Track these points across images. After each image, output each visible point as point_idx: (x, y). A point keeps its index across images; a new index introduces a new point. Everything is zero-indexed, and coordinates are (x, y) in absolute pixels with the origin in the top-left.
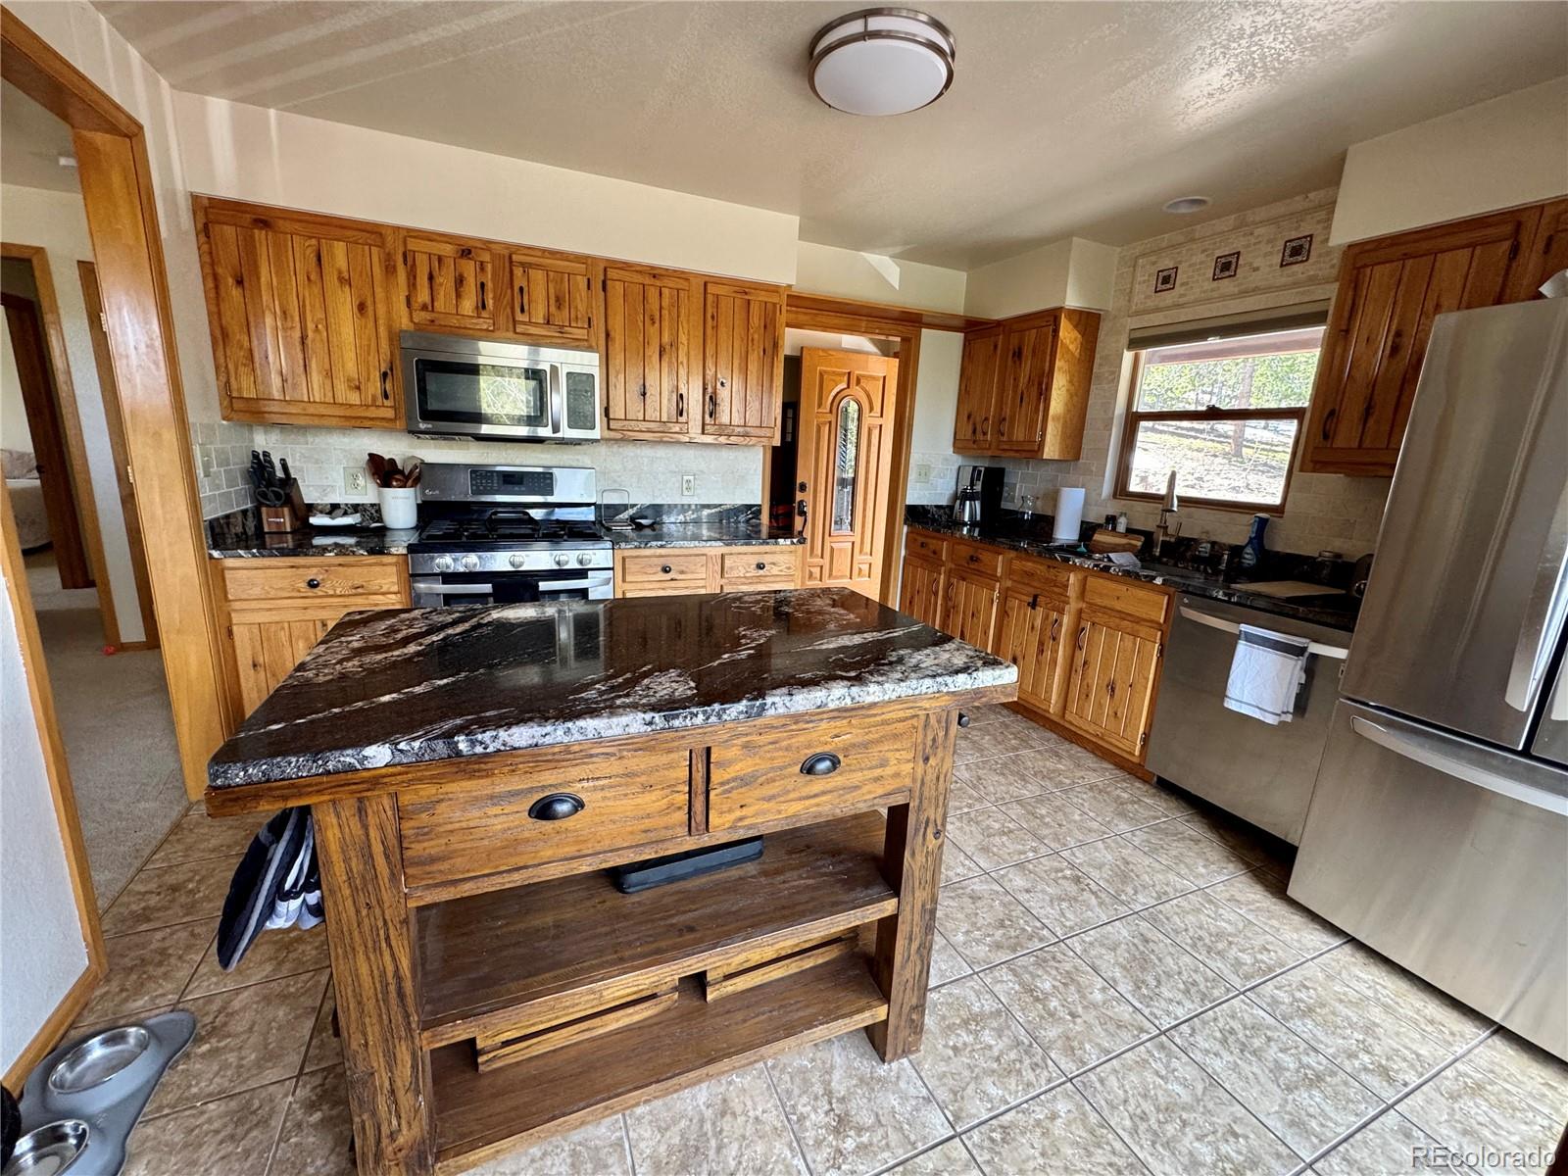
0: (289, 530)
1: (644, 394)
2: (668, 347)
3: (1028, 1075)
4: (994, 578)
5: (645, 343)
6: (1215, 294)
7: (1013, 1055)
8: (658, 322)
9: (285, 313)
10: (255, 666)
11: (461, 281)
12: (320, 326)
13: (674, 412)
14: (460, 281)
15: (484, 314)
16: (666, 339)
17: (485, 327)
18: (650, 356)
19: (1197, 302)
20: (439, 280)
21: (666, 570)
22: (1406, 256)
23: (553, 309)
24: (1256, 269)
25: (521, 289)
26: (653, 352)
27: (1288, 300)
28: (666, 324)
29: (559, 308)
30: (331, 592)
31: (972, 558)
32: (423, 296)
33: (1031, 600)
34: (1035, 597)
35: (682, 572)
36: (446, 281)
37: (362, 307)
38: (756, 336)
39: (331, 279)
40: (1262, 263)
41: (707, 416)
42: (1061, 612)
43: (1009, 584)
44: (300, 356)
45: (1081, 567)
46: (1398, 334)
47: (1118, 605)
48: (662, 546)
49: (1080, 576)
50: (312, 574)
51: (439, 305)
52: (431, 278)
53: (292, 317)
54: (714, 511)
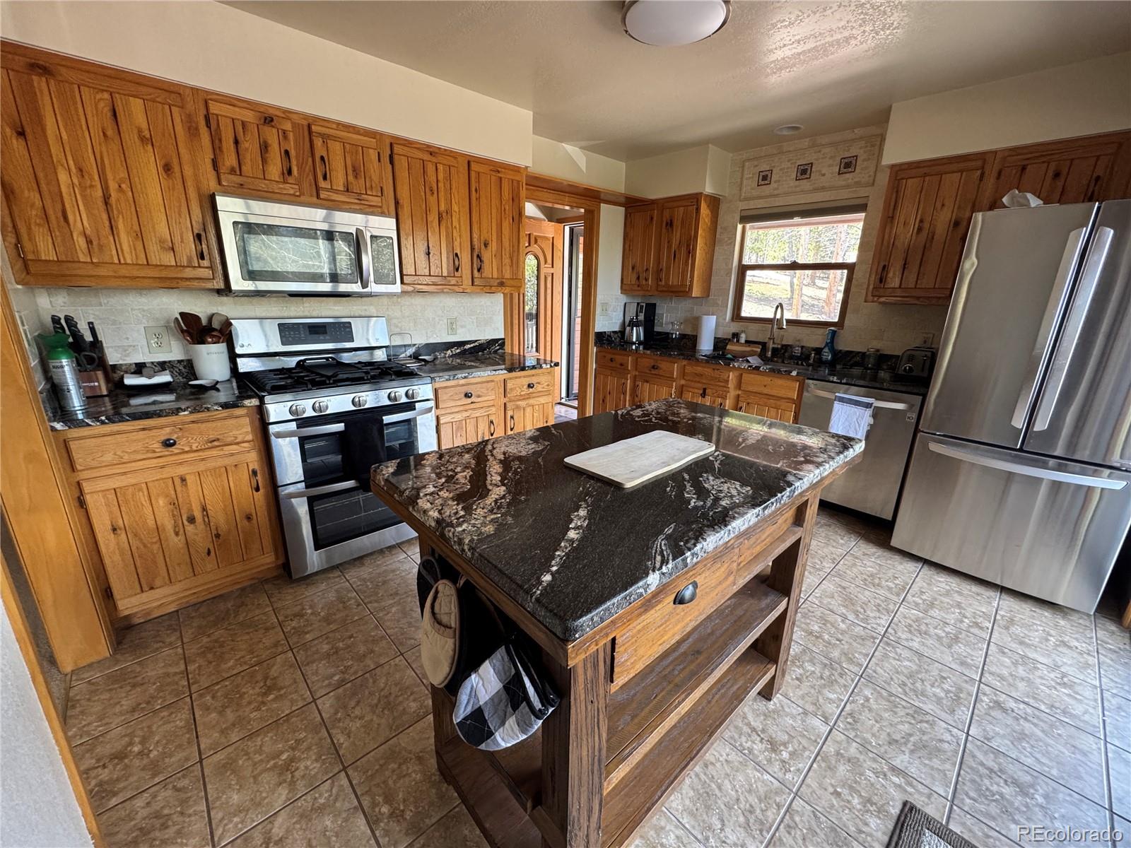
0: (105, 392)
1: (428, 254)
2: (444, 214)
3: (842, 681)
4: (671, 379)
5: (427, 211)
6: (798, 189)
7: (827, 673)
8: (436, 192)
9: (81, 170)
10: (114, 530)
11: (266, 147)
12: (123, 186)
13: (452, 268)
14: (264, 147)
15: (290, 180)
16: (443, 208)
17: (292, 192)
18: (432, 222)
19: (787, 194)
20: (244, 145)
21: (467, 396)
22: (925, 175)
23: (351, 178)
24: (824, 175)
25: (322, 158)
26: (433, 217)
27: (844, 195)
28: (442, 194)
29: (356, 177)
30: (187, 449)
31: (653, 367)
32: (230, 160)
33: (701, 392)
34: (705, 390)
35: (479, 396)
36: (250, 145)
37: (167, 168)
38: (507, 208)
39: (131, 138)
40: (827, 170)
41: (476, 271)
42: (725, 398)
43: (683, 382)
44: (105, 216)
45: (739, 368)
46: (921, 221)
47: (766, 391)
48: (465, 377)
49: (737, 373)
50: (164, 434)
51: (247, 168)
52: (236, 142)
53: (90, 175)
54: (472, 345)
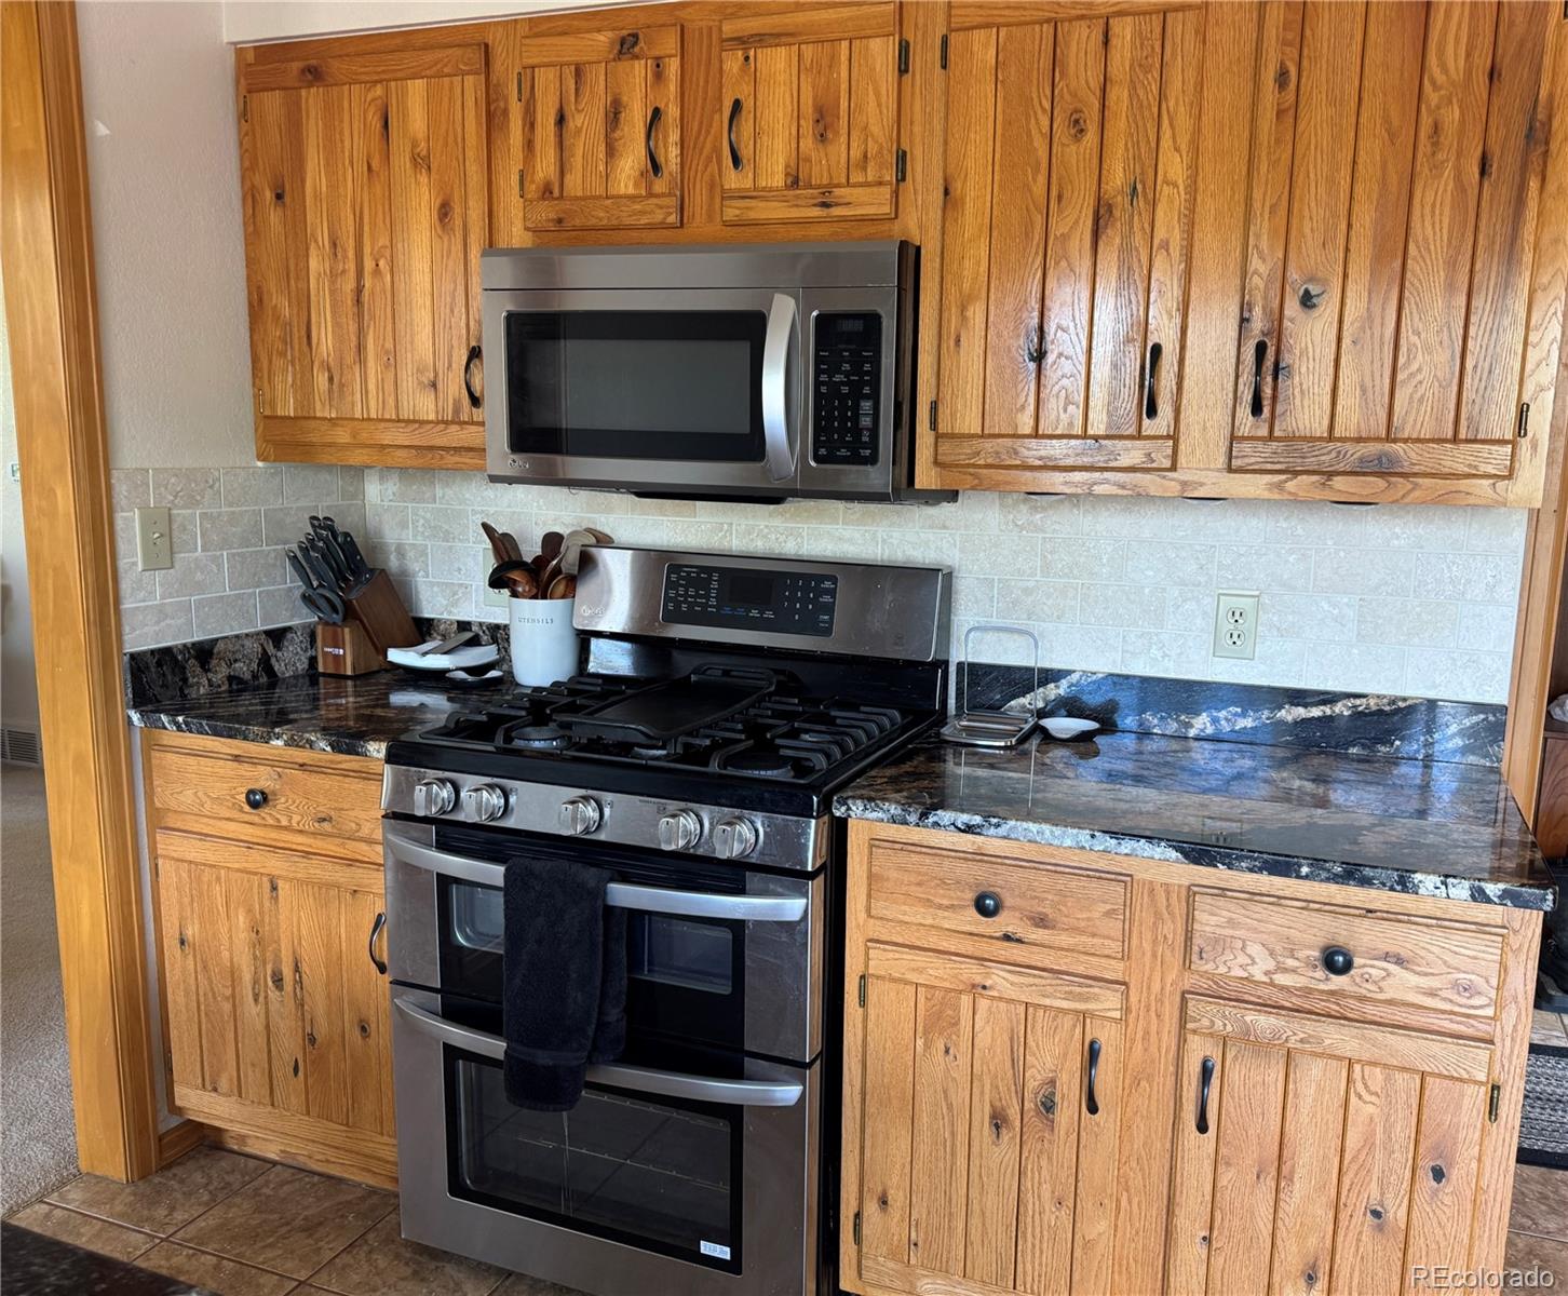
1: (1039, 356)
2: (1121, 201)
5: (1055, 197)
8: (1093, 128)
9: (335, 245)
10: (182, 942)
11: (617, 114)
12: (382, 263)
13: (1129, 402)
14: (614, 114)
15: (660, 186)
16: (1117, 177)
17: (659, 217)
18: (1065, 237)
20: (576, 121)
21: (986, 906)
23: (808, 144)
25: (737, 105)
26: (1076, 219)
28: (1119, 125)
29: (822, 138)
30: (284, 822)
32: (546, 167)
35: (1041, 922)
36: (587, 122)
37: (444, 212)
38: (1452, 116)
39: (401, 159)
41: (1244, 411)
48: (969, 829)
50: (264, 779)
51: (574, 184)
52: (561, 120)
53: (345, 251)
54: (1316, 712)
